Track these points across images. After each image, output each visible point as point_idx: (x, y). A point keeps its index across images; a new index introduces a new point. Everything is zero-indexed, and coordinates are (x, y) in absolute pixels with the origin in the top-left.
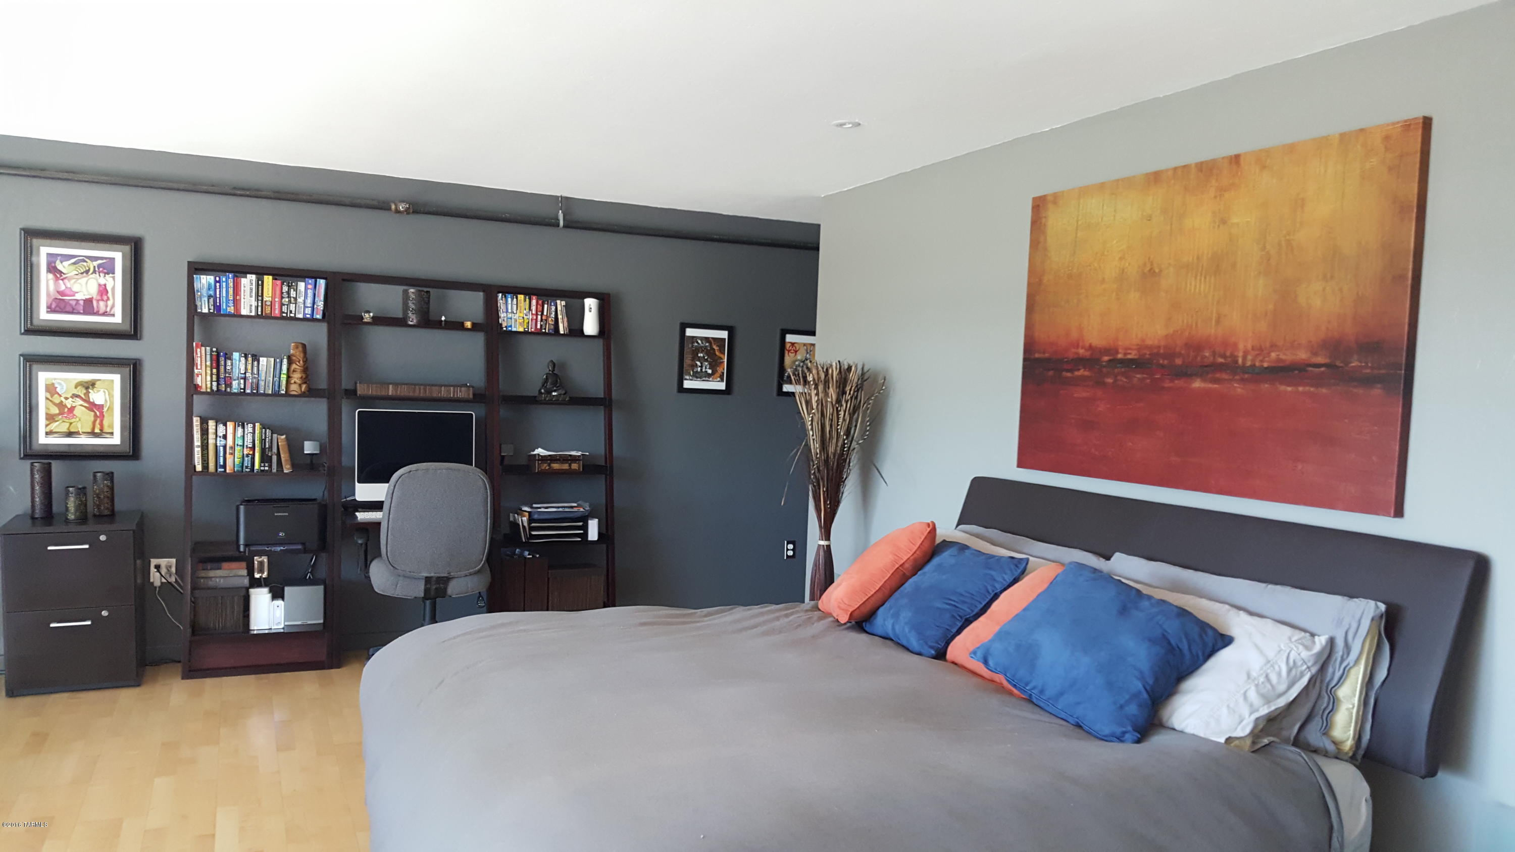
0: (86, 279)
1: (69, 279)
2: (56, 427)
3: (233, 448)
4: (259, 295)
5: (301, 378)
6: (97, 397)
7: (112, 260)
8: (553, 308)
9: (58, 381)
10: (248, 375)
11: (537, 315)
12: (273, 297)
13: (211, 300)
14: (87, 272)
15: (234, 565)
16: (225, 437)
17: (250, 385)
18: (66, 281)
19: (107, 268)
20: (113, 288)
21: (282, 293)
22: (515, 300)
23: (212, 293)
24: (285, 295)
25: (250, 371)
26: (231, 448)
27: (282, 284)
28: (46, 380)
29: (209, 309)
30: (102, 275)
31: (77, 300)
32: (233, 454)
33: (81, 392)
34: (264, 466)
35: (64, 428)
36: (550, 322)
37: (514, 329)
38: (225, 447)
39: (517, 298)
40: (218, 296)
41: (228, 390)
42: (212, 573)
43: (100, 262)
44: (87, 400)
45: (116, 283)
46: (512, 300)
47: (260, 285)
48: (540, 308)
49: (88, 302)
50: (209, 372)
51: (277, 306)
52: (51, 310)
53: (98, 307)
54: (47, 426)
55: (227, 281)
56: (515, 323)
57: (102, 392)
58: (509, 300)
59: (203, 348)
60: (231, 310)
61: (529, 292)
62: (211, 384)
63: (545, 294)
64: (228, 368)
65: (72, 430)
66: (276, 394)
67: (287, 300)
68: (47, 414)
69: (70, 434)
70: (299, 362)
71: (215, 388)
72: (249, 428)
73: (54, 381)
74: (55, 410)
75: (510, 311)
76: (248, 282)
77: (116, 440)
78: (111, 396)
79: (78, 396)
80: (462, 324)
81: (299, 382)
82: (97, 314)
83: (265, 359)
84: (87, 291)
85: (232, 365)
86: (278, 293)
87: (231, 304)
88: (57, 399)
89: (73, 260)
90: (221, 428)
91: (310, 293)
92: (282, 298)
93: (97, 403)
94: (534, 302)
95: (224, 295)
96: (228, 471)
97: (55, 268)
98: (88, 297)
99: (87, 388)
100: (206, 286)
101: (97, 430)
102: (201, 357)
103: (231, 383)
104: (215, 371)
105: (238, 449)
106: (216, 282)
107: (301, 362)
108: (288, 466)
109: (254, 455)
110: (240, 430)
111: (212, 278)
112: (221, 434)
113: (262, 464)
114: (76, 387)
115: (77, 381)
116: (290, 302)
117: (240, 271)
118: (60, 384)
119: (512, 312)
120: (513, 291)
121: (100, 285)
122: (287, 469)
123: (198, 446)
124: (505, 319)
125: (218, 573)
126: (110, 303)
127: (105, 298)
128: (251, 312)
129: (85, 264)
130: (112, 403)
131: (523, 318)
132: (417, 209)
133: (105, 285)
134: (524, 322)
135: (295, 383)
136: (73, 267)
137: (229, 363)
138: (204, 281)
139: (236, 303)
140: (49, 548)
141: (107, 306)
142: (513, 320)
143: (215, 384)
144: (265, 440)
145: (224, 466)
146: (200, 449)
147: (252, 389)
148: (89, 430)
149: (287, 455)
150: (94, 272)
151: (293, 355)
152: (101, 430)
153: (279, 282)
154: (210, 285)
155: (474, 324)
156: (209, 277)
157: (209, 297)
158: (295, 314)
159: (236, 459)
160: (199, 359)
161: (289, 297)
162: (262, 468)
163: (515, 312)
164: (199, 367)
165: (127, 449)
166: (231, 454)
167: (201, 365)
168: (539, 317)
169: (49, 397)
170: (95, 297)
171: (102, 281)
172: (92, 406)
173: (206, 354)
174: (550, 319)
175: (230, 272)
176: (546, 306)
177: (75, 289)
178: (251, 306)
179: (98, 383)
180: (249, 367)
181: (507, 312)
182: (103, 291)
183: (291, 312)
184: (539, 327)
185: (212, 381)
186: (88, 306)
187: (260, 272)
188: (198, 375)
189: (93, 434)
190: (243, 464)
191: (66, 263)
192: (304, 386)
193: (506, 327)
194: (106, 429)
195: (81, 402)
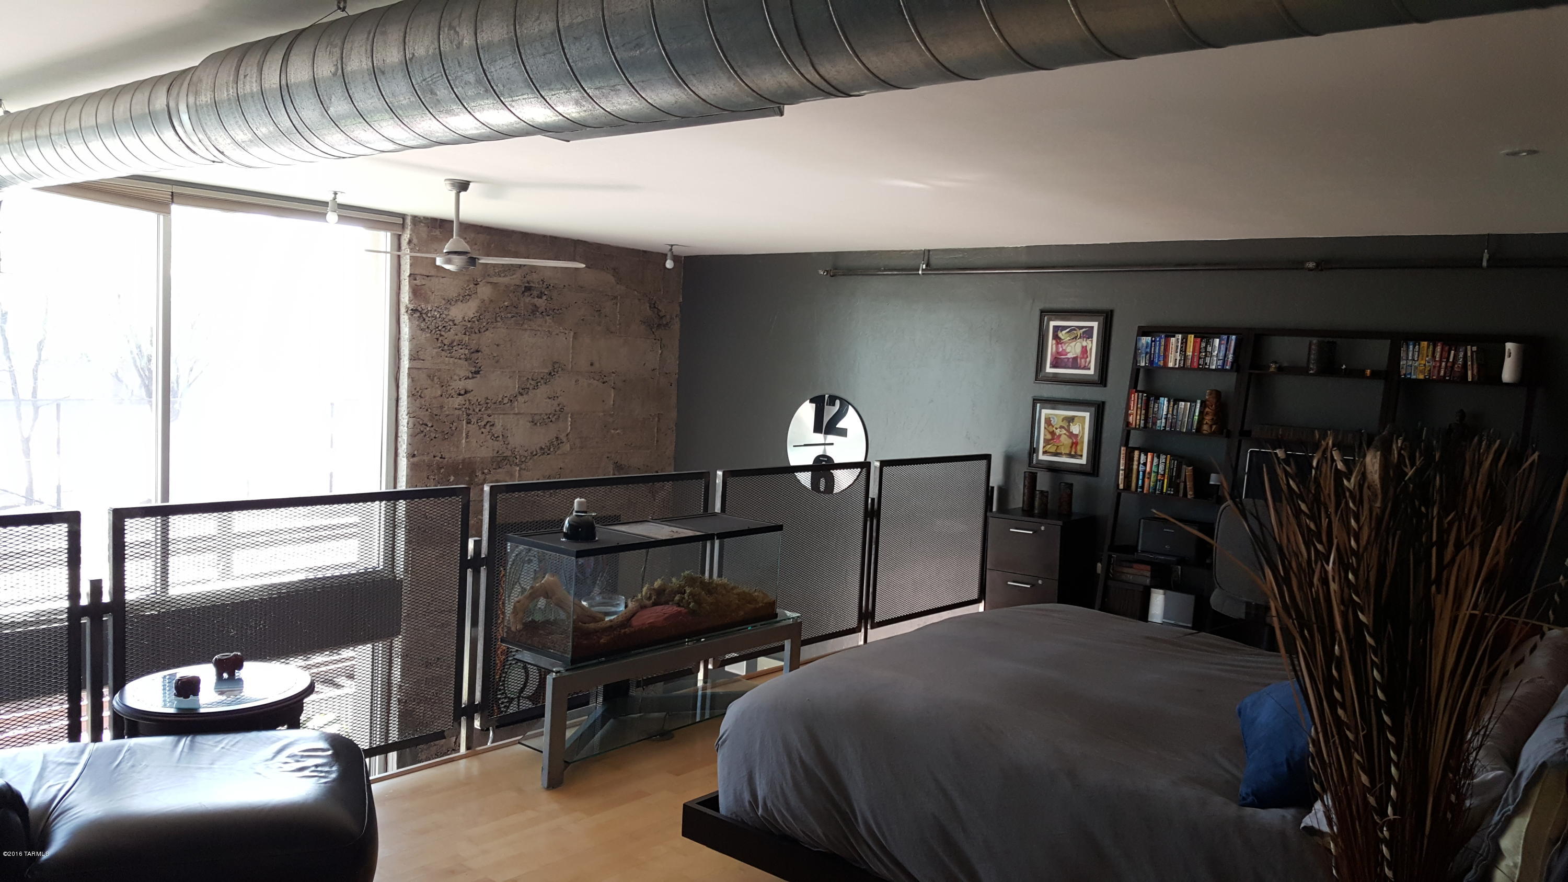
0: (1074, 343)
1: (1065, 343)
2: (1050, 448)
3: (1150, 473)
4: (1184, 351)
5: (1212, 419)
6: (1075, 429)
7: (1092, 328)
8: (1461, 355)
9: (1053, 416)
10: (1169, 416)
11: (1441, 361)
12: (1194, 352)
13: (1148, 356)
14: (1076, 338)
15: (1143, 566)
16: (1145, 464)
17: (1169, 424)
18: (1063, 345)
19: (1088, 333)
20: (1091, 349)
21: (1200, 349)
22: (1417, 347)
23: (1148, 350)
24: (1203, 350)
25: (1171, 412)
26: (1149, 473)
27: (1201, 341)
28: (1046, 414)
29: (1146, 363)
30: (1085, 339)
31: (1068, 358)
32: (1149, 478)
33: (1065, 424)
34: (1171, 491)
35: (1053, 450)
36: (1456, 369)
37: (1414, 377)
38: (1144, 472)
39: (1419, 345)
40: (1153, 352)
41: (1154, 427)
42: (1126, 570)
43: (1084, 330)
44: (1068, 430)
45: (1093, 345)
46: (1414, 347)
47: (1185, 342)
48: (1445, 354)
49: (1075, 359)
50: (1139, 412)
51: (1195, 360)
52: (1054, 365)
53: (1080, 364)
54: (1044, 447)
55: (1160, 341)
56: (1414, 371)
57: (1077, 426)
58: (1411, 347)
59: (1136, 394)
60: (1161, 363)
61: (1433, 338)
62: (1140, 422)
63: (1451, 340)
64: (1156, 410)
65: (1058, 451)
66: (1189, 432)
67: (1204, 354)
68: (1044, 439)
69: (1056, 454)
70: (1212, 406)
71: (1142, 425)
72: (1163, 457)
73: (1050, 416)
74: (1049, 437)
75: (1410, 358)
76: (1175, 341)
77: (1083, 461)
78: (1083, 429)
79: (1063, 427)
80: (1364, 371)
81: (1210, 423)
82: (1079, 368)
83: (1183, 403)
84: (1075, 350)
85: (1158, 408)
86: (1197, 349)
87: (1161, 359)
88: (1051, 429)
89: (1068, 330)
90: (1143, 457)
91: (1223, 348)
92: (1200, 352)
93: (1074, 433)
94: (1439, 349)
95: (1157, 352)
96: (1145, 492)
97: (1057, 335)
98: (1074, 356)
99: (1069, 422)
100: (1145, 345)
101: (1073, 453)
102: (1134, 401)
103: (1156, 422)
104: (1143, 412)
105: (1153, 474)
106: (1152, 341)
107: (1214, 406)
108: (1191, 493)
109: (1163, 480)
110: (1156, 460)
111: (1150, 338)
112: (1142, 462)
113: (1169, 489)
114: (1062, 421)
115: (1062, 417)
116: (1206, 356)
117: (1170, 332)
118: (1053, 418)
119: (1413, 360)
120: (1417, 338)
121: (1083, 347)
122: (1190, 494)
123: (1122, 470)
124: (1405, 366)
125: (1130, 570)
126: (1088, 360)
127: (1085, 356)
128: (1176, 365)
129: (1075, 332)
130: (1083, 433)
131: (1425, 365)
132: (1323, 265)
133: (1086, 346)
134: (1425, 369)
135: (1207, 423)
136: (1067, 335)
137: (1156, 405)
138: (1146, 340)
139: (1166, 357)
140: (1011, 530)
141: (1086, 362)
142: (1413, 367)
143: (1142, 422)
144: (1173, 469)
145: (1143, 487)
146: (1123, 472)
147: (1171, 427)
148: (1068, 452)
149: (1192, 483)
150: (1080, 338)
151: (1207, 400)
152: (1075, 452)
153: (1199, 340)
154: (1147, 343)
155: (1372, 372)
156: (1147, 338)
157: (1147, 353)
158: (1209, 366)
159: (1151, 483)
160: (1132, 402)
161: (1206, 351)
162: (1169, 492)
163: (1416, 359)
164: (1132, 409)
165: (1089, 469)
166: (1148, 478)
167: (1133, 407)
168: (1443, 364)
169: (1047, 427)
170: (1079, 355)
171: (1084, 344)
172: (1071, 435)
173: (1138, 399)
174: (1456, 366)
175: (1163, 332)
176: (1453, 352)
177: (1068, 350)
178: (1176, 359)
179: (1076, 418)
180: (1171, 409)
181: (1407, 359)
182: (1084, 350)
183: (1206, 364)
184: (1442, 373)
185: (1140, 419)
186: (1075, 363)
187: (1185, 331)
188: (1130, 414)
189: (1070, 455)
190: (1156, 487)
191: (1064, 332)
192: (1214, 427)
193: (1405, 375)
194: (1079, 453)
195: (1065, 432)
